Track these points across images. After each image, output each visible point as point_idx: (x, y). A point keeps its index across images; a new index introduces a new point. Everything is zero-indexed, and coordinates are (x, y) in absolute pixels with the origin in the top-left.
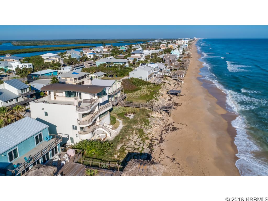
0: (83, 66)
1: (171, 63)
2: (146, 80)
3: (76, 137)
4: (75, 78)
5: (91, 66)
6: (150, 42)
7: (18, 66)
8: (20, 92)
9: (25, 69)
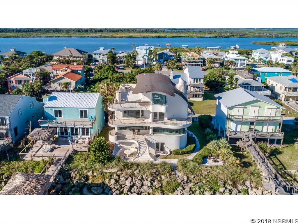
4: (285, 88)
7: (277, 59)
8: (192, 81)
9: (277, 64)
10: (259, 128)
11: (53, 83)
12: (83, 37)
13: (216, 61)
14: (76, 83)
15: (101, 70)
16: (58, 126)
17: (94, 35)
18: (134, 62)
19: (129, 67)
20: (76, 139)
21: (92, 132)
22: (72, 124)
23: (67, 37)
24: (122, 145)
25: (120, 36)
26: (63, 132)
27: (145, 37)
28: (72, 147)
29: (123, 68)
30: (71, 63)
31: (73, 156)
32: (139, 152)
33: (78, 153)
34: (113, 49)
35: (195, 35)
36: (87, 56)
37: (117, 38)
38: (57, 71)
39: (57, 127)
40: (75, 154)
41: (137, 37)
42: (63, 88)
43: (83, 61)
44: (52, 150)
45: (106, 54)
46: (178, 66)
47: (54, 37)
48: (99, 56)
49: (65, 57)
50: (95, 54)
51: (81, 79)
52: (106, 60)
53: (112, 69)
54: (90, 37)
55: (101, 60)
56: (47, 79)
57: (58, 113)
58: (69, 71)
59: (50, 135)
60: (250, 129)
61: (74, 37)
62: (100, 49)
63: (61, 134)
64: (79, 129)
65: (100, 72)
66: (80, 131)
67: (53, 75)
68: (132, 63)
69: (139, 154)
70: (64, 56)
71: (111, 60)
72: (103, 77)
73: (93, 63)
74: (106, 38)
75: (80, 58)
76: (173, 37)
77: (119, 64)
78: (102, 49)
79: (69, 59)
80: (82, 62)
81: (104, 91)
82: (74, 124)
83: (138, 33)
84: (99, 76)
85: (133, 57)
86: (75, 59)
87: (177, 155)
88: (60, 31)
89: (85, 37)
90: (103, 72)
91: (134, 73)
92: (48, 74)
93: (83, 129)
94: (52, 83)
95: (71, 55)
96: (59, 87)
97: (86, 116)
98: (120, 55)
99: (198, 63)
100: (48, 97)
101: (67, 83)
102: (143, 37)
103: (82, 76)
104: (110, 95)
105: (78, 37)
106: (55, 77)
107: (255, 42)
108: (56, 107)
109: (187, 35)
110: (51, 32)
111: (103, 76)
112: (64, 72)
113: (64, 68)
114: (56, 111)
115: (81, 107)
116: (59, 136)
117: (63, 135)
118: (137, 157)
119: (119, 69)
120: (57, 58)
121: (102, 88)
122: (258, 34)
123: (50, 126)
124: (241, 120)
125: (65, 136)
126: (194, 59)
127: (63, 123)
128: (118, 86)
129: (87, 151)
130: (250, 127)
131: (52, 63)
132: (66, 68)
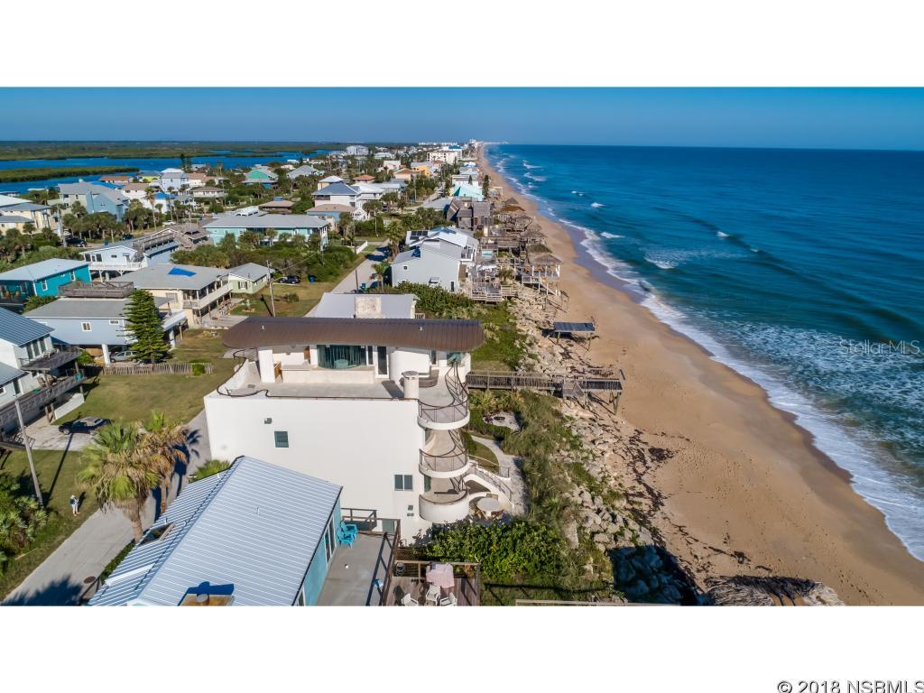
0: (172, 245)
1: (480, 228)
2: (453, 289)
3: (408, 515)
4: (187, 292)
5: (196, 242)
6: (333, 154)
8: (25, 353)
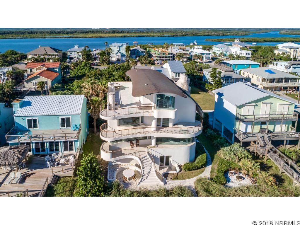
4: (263, 79)
7: (236, 52)
8: (174, 75)
9: (238, 57)
10: (271, 128)
11: (27, 83)
12: (57, 38)
13: (185, 56)
14: (52, 82)
15: (77, 67)
16: (33, 141)
17: (66, 36)
18: (108, 59)
19: (103, 63)
20: (56, 159)
21: (78, 145)
22: (51, 138)
23: (41, 38)
24: (118, 163)
25: (91, 36)
26: (39, 148)
27: (113, 37)
28: (51, 171)
29: (98, 64)
30: (46, 61)
31: (54, 187)
32: (143, 173)
33: (61, 181)
34: (87, 47)
35: (155, 34)
36: (62, 54)
37: (87, 38)
38: (31, 69)
39: (31, 143)
40: (57, 183)
41: (106, 37)
42: (38, 88)
43: (59, 59)
44: (23, 179)
45: (81, 52)
46: (150, 61)
47: (29, 38)
48: (74, 54)
49: (40, 55)
50: (70, 52)
51: (57, 77)
52: (81, 58)
53: (89, 66)
54: (63, 38)
55: (76, 57)
56: (20, 78)
57: (33, 123)
58: (45, 69)
59: (21, 157)
60: (261, 129)
61: (48, 38)
62: (74, 47)
63: (36, 151)
64: (60, 143)
65: (76, 69)
66: (61, 146)
67: (27, 73)
68: (106, 60)
69: (143, 176)
70: (38, 55)
71: (86, 57)
72: (80, 74)
73: (68, 60)
74: (77, 38)
75: (55, 56)
76: (137, 36)
77: (93, 61)
78: (76, 47)
79: (44, 57)
80: (57, 59)
81: (88, 91)
82: (54, 137)
83: (106, 34)
84: (76, 73)
85: (108, 54)
86: (50, 57)
87: (189, 172)
88: (35, 33)
89: (58, 38)
90: (80, 69)
91: (110, 68)
92: (22, 73)
93: (65, 142)
94: (25, 83)
95: (46, 53)
96: (34, 87)
97: (68, 125)
98: (95, 52)
99: (168, 58)
100: (19, 103)
101: (43, 83)
102: (111, 37)
103: (59, 74)
104: (95, 96)
105: (52, 38)
106: (29, 76)
107: (207, 39)
108: (30, 115)
109: (148, 35)
110: (26, 34)
111: (80, 72)
112: (39, 70)
113: (40, 66)
114: (29, 121)
115: (63, 114)
116: (33, 153)
117: (39, 151)
118: (141, 181)
119: (94, 65)
120: (32, 56)
121: (85, 88)
122: (207, 33)
123: (21, 142)
124: (253, 120)
125: (41, 153)
126: (164, 54)
127: (38, 136)
128: (103, 85)
129: (73, 175)
130: (261, 127)
131: (26, 61)
132: (42, 66)
